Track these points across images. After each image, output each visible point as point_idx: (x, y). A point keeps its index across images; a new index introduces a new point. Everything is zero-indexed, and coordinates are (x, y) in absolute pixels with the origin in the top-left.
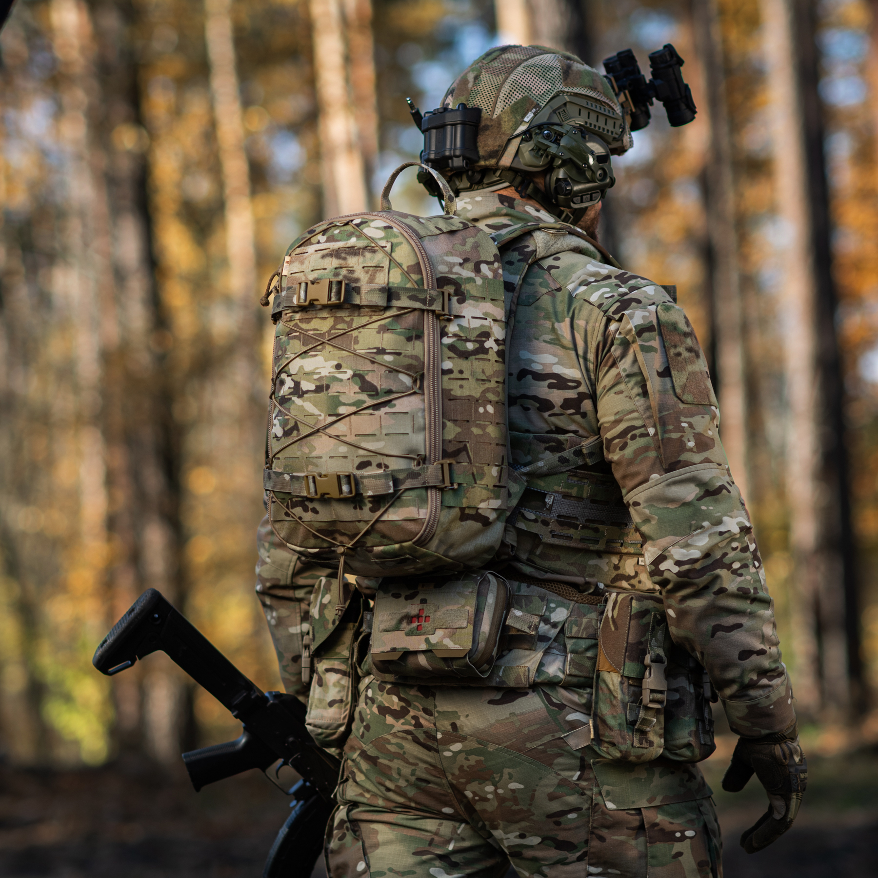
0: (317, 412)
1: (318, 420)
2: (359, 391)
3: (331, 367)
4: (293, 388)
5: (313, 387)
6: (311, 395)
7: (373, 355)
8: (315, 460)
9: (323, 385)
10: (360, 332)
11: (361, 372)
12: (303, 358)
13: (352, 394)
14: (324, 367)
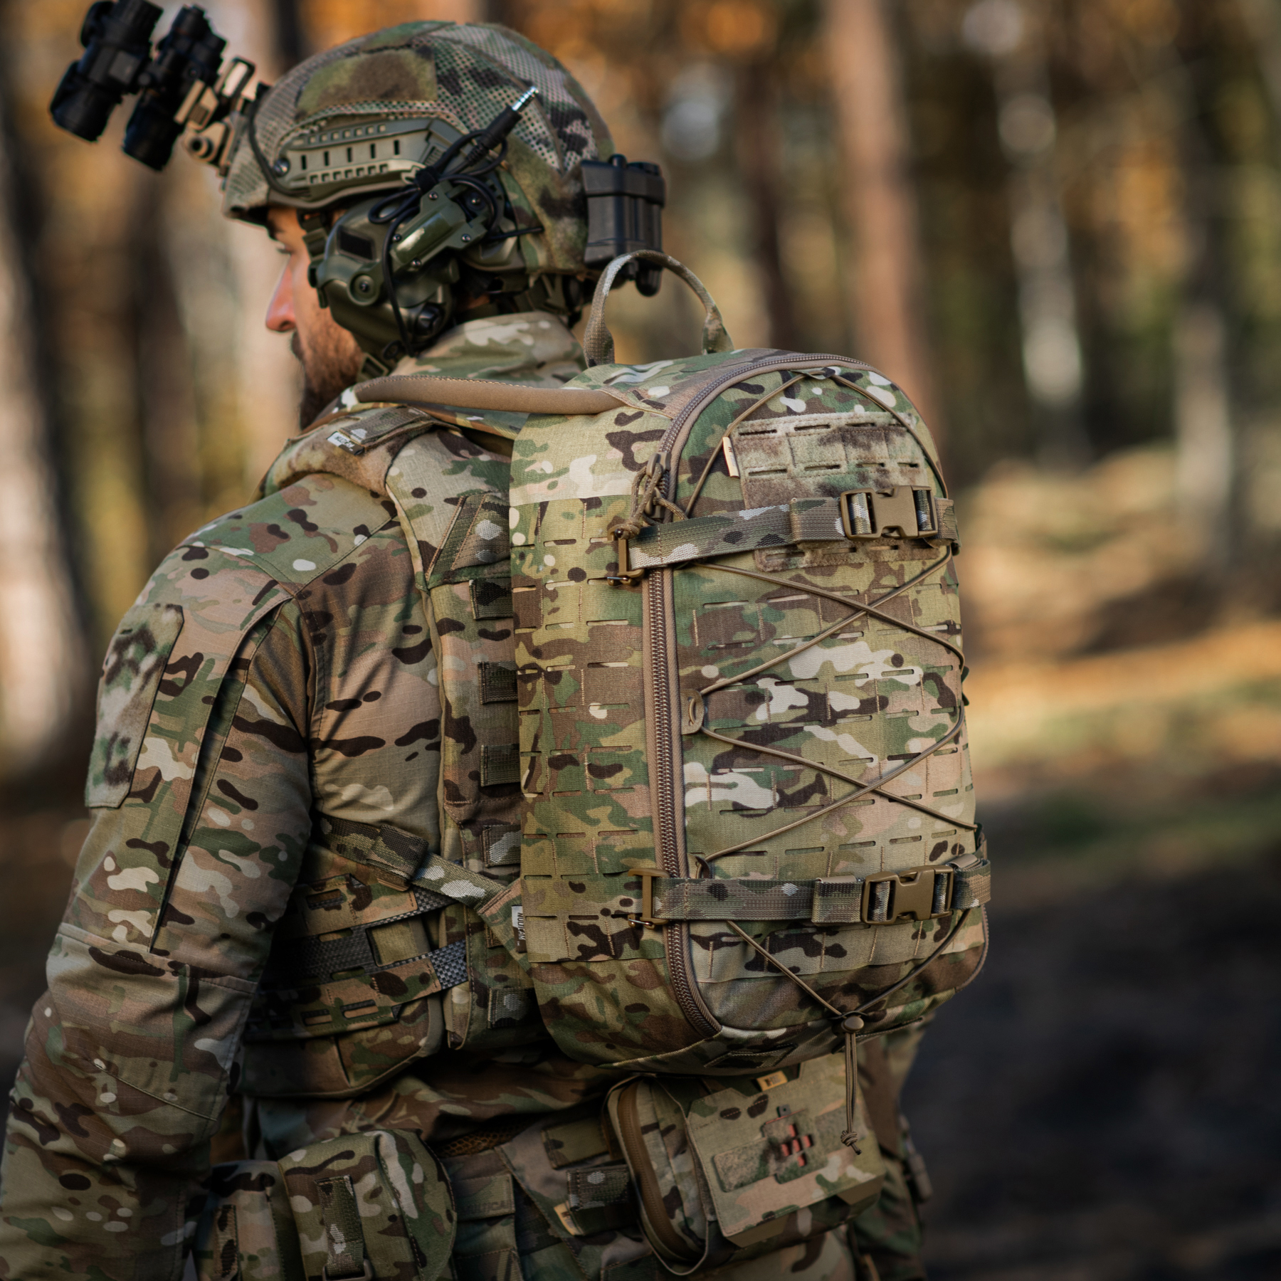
0: (864, 753)
1: (866, 768)
2: (939, 707)
3: (885, 662)
4: (807, 707)
5: (855, 704)
6: (851, 720)
7: (946, 636)
8: (857, 851)
9: (875, 699)
10: (918, 592)
11: (935, 670)
12: (829, 647)
13: (928, 714)
14: (872, 663)
